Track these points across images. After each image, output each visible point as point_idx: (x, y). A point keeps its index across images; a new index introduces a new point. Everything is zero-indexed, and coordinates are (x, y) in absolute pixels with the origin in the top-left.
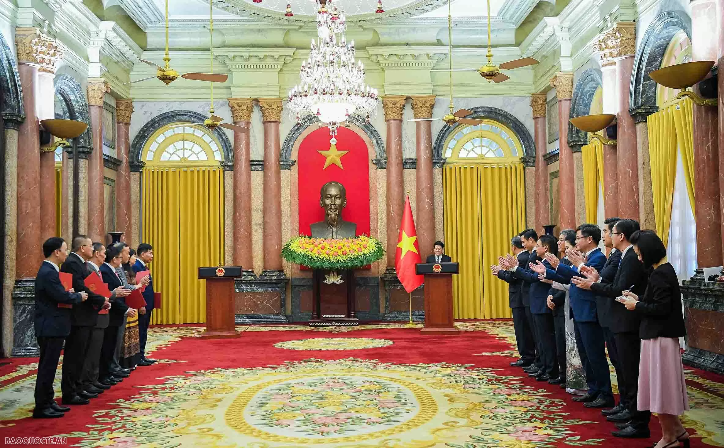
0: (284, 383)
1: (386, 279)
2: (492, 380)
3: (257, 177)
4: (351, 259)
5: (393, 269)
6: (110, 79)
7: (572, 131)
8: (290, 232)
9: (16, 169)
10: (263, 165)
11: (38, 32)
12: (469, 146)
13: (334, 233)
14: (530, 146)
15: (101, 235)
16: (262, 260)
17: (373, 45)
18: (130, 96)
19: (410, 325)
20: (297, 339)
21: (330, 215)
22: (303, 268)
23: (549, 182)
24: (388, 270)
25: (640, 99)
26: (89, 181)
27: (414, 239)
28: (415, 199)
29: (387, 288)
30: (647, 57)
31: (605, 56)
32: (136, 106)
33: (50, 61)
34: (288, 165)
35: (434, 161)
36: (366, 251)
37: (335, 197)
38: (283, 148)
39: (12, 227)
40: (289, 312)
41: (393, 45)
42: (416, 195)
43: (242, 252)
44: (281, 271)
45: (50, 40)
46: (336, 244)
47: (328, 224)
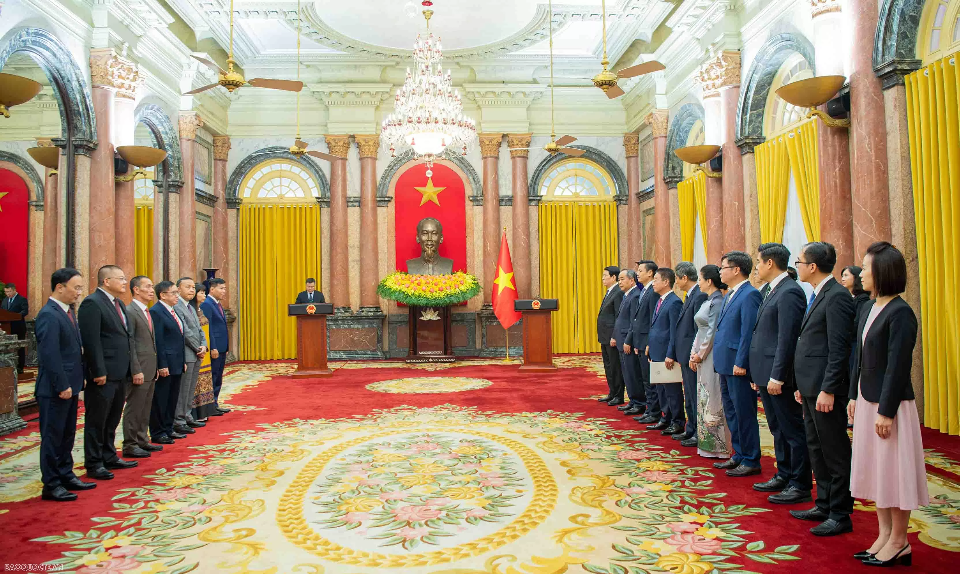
0: (366, 443)
1: (482, 315)
2: (612, 436)
3: (354, 213)
4: (448, 296)
5: (489, 306)
6: (203, 113)
7: (667, 167)
8: (386, 268)
9: (88, 198)
10: (360, 202)
11: (114, 54)
12: (563, 184)
13: (431, 270)
14: (623, 185)
15: (193, 271)
16: (359, 297)
17: (470, 82)
18: (227, 133)
19: (507, 362)
20: (391, 379)
21: (427, 251)
22: (400, 305)
23: (641, 221)
24: (484, 306)
25: (747, 129)
26: (180, 215)
27: (511, 274)
28: (511, 236)
29: (484, 324)
30: (755, 85)
31: (707, 87)
32: (233, 143)
33: (130, 86)
34: (384, 201)
35: (530, 198)
36: (463, 288)
37: (432, 233)
38: (380, 185)
39: (83, 261)
40: (386, 348)
41: (490, 82)
42: (512, 231)
43: (339, 288)
44: (378, 308)
45: (129, 63)
46: (433, 280)
47: (424, 260)
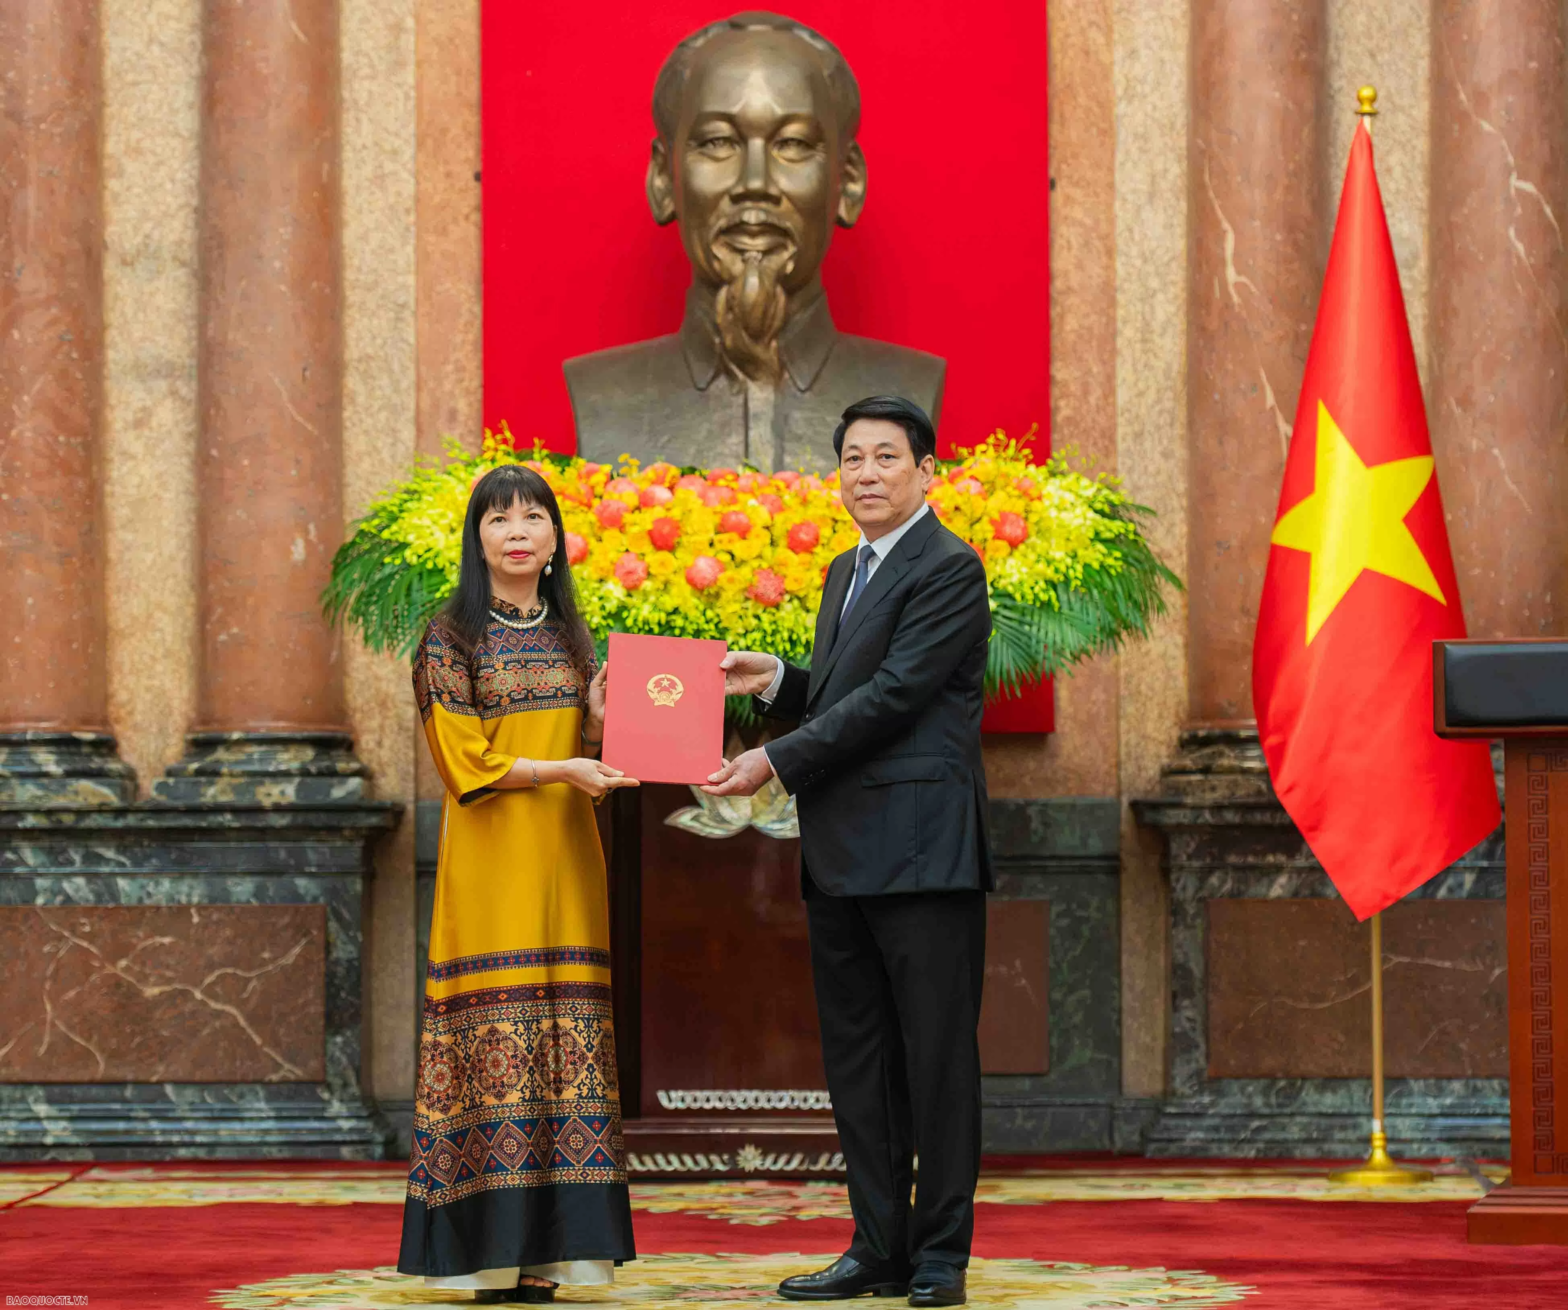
1: (1173, 817)
5: (1232, 740)
8: (408, 433)
13: (760, 432)
16: (184, 652)
19: (1373, 1182)
21: (731, 280)
24: (1190, 741)
28: (1419, 177)
29: (1185, 888)
37: (773, 132)
40: (396, 1071)
42: (1422, 144)
44: (334, 742)
46: (777, 507)
47: (708, 351)
